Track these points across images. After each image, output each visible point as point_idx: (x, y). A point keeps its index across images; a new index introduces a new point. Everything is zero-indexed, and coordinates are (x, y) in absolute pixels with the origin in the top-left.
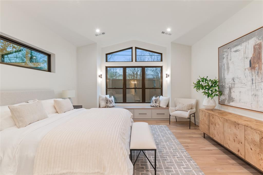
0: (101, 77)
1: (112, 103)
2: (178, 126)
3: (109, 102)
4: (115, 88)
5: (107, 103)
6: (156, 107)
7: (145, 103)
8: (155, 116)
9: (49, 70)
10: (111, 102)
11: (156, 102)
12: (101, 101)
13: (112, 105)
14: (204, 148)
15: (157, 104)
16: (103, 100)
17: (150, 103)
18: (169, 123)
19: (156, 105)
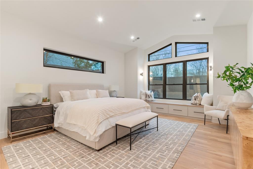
0: (142, 75)
1: (151, 97)
2: (214, 128)
3: (148, 97)
4: (156, 85)
5: (146, 98)
6: (196, 104)
7: (186, 100)
8: (192, 115)
9: (103, 72)
10: (149, 97)
11: (195, 99)
12: (142, 95)
13: (151, 99)
14: (215, 152)
15: (197, 102)
16: (143, 94)
17: (190, 100)
18: (204, 124)
19: (195, 102)
